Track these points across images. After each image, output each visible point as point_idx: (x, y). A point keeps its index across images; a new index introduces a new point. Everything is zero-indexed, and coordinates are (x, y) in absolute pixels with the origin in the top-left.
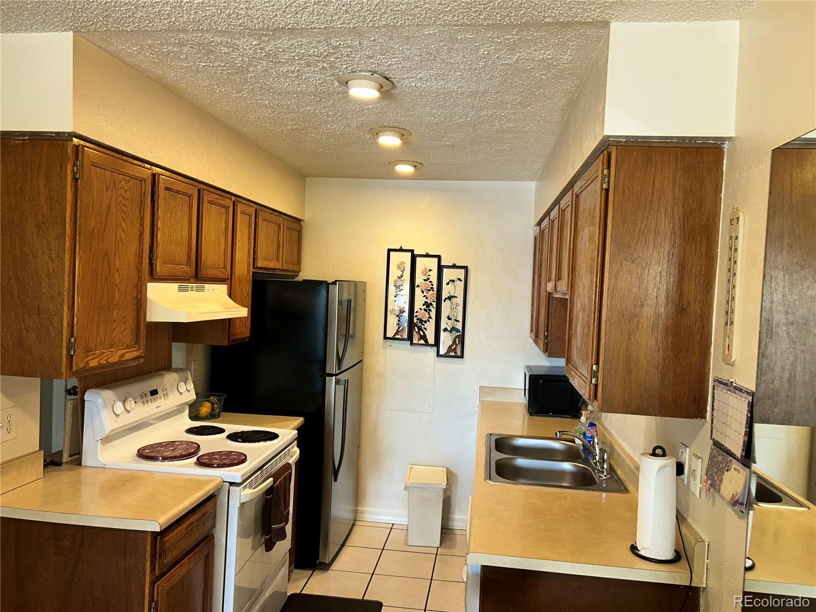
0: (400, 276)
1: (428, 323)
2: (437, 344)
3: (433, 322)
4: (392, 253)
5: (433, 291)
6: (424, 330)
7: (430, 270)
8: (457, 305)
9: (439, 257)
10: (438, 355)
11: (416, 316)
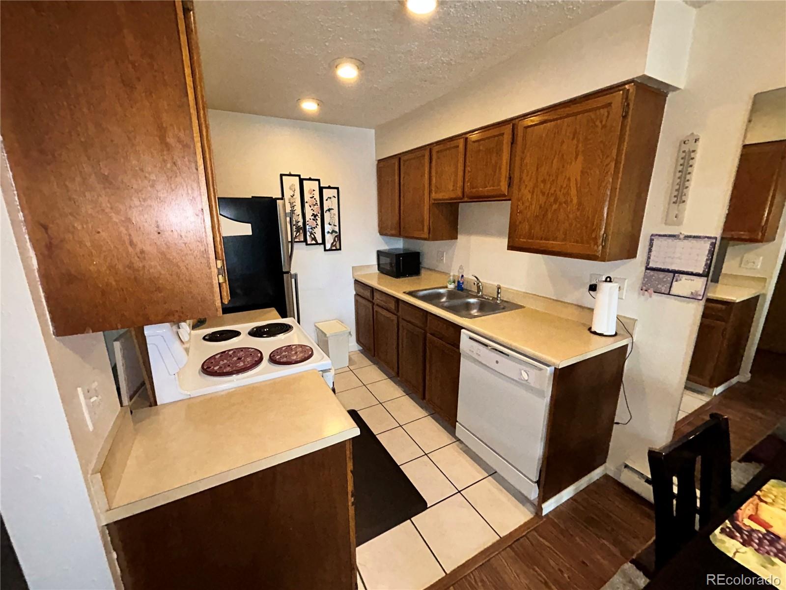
0: (292, 195)
1: (316, 228)
2: (324, 243)
3: (319, 227)
4: (283, 177)
5: (317, 205)
6: (314, 234)
7: (314, 190)
8: (334, 214)
10: (325, 250)
11: (308, 224)
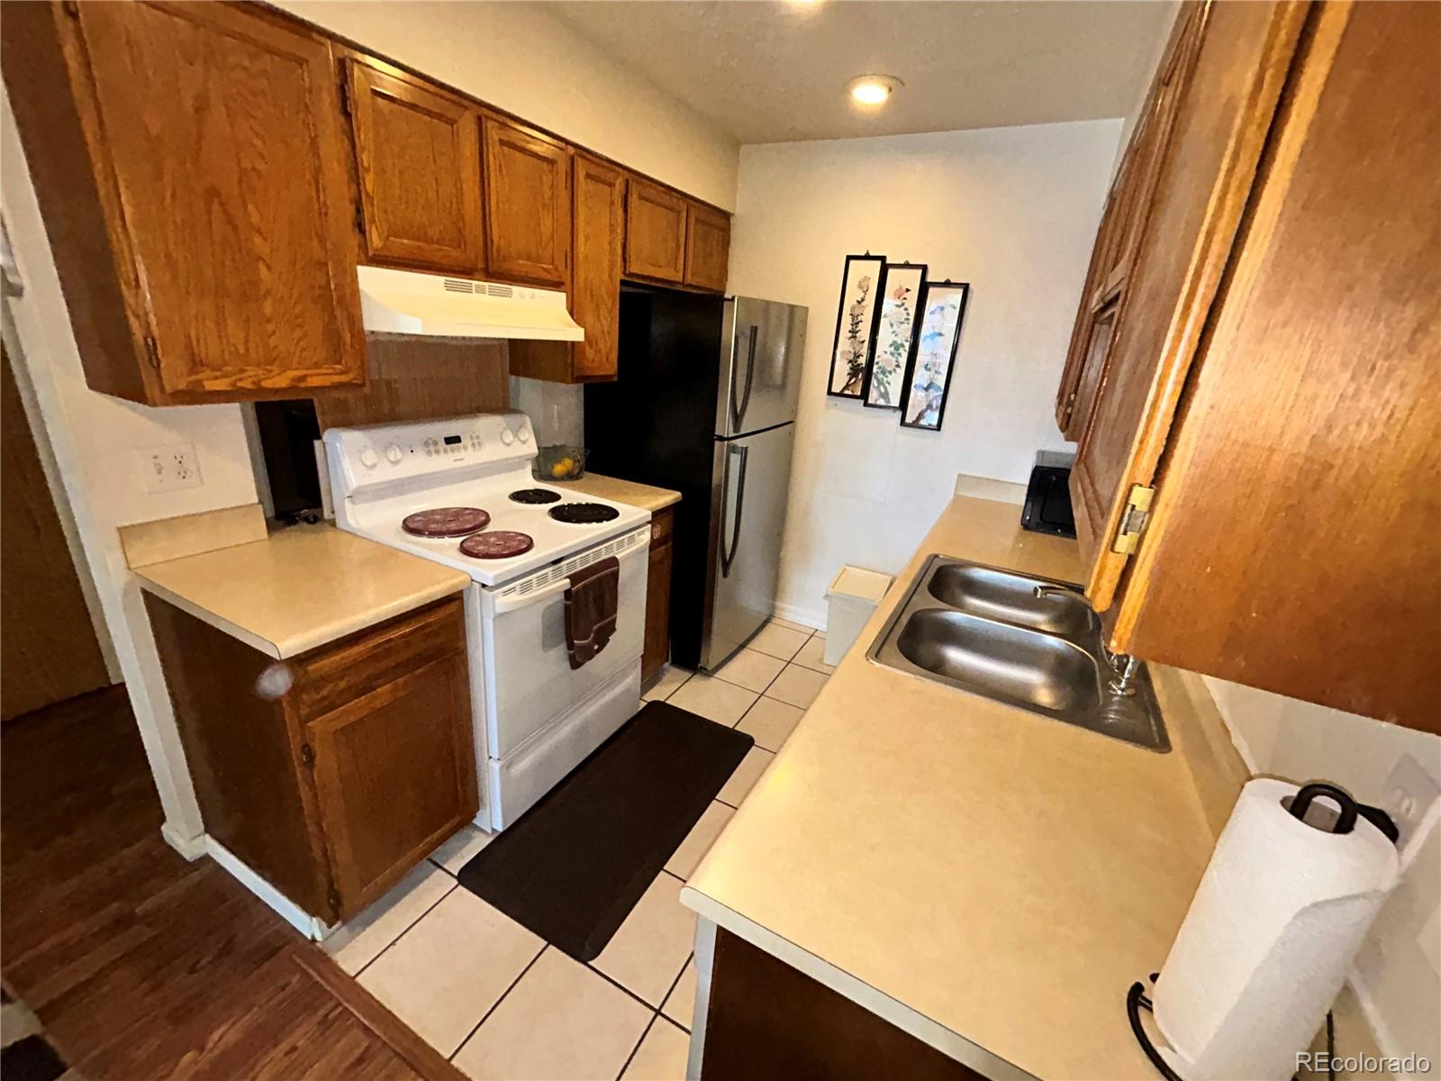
0: (860, 300)
1: (893, 373)
2: (904, 405)
3: (902, 371)
4: (852, 263)
5: (908, 323)
6: (887, 385)
7: (908, 290)
9: (924, 268)
10: (903, 423)
11: (877, 363)
